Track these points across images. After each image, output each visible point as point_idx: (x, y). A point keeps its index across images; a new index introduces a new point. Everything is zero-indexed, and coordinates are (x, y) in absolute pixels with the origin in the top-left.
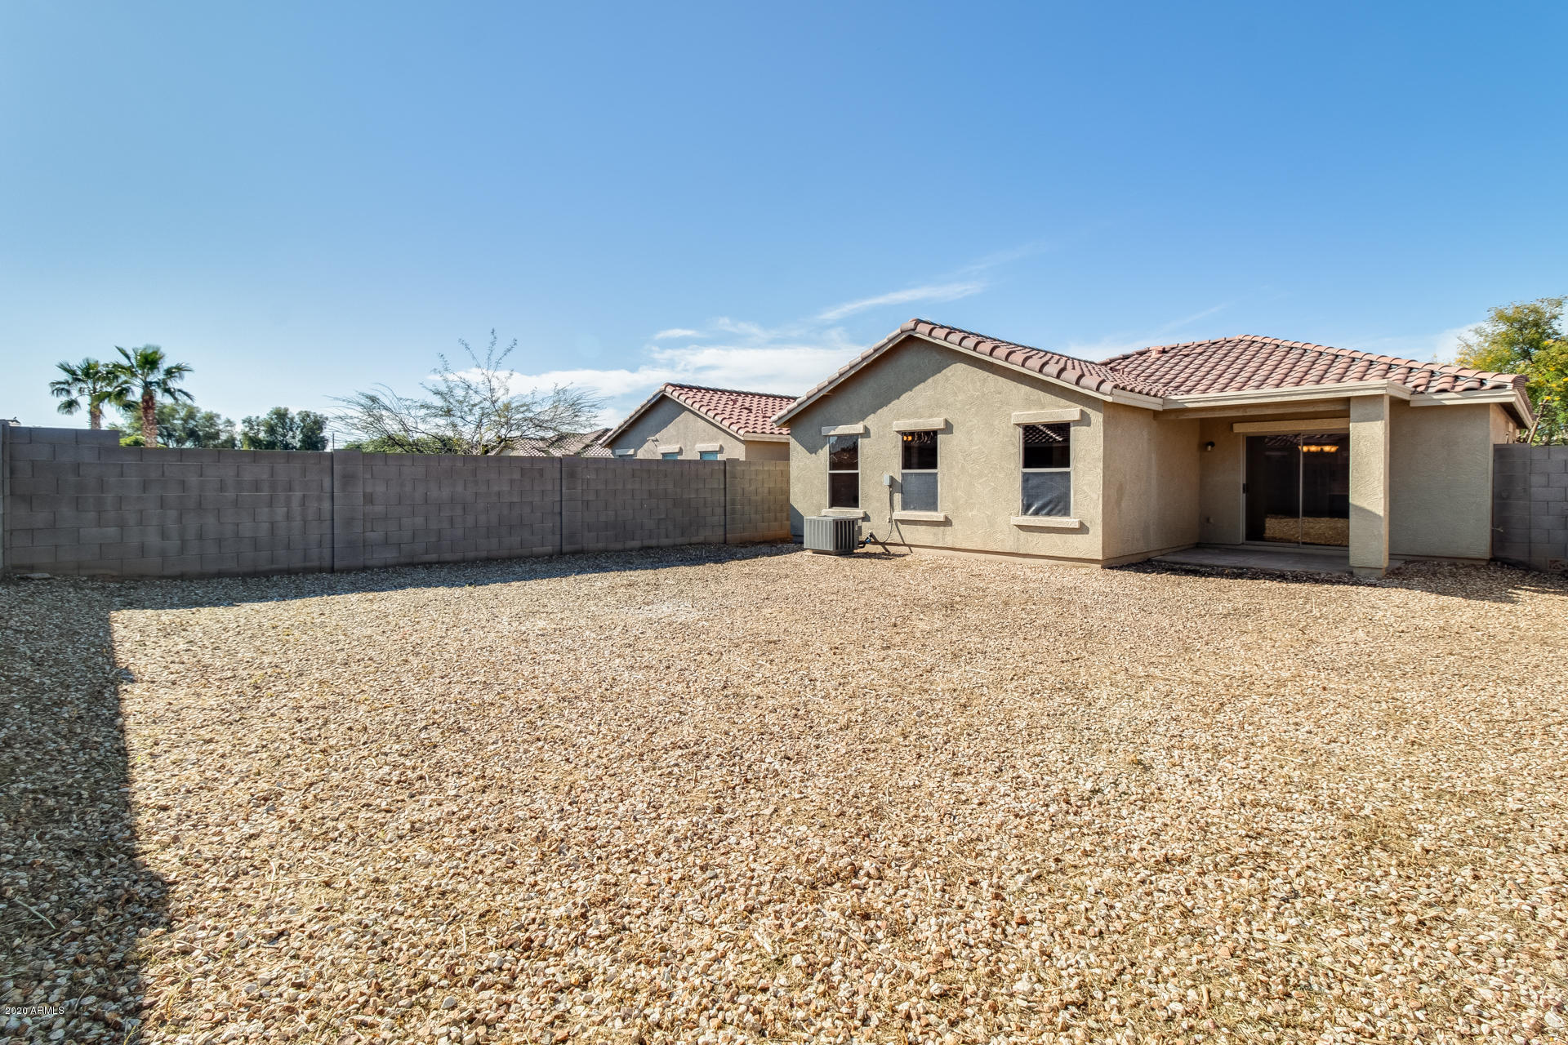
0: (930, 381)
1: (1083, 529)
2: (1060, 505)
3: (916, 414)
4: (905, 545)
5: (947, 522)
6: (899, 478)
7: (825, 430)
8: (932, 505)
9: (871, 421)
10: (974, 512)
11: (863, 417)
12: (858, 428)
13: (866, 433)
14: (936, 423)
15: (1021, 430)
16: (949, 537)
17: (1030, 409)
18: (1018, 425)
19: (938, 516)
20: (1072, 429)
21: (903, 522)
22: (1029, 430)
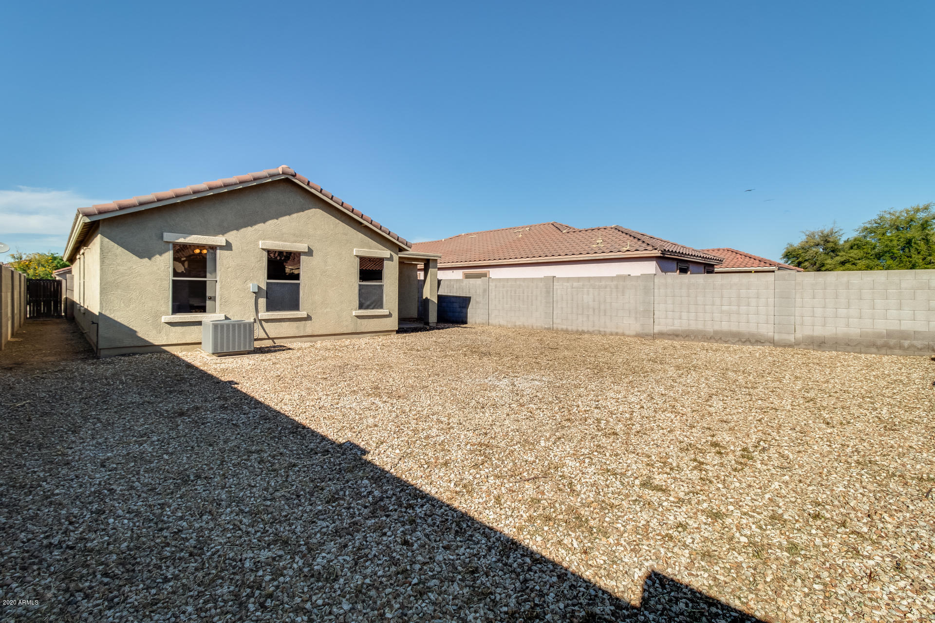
0: (295, 215)
1: (390, 315)
2: (378, 303)
3: (281, 238)
4: (269, 338)
5: (309, 318)
6: (264, 287)
7: (168, 237)
8: (295, 306)
9: (232, 236)
10: (328, 310)
11: (223, 230)
12: (219, 240)
13: (228, 246)
14: (302, 247)
15: (358, 260)
16: (309, 328)
17: (363, 248)
18: (357, 256)
19: (302, 314)
20: (385, 262)
21: (267, 321)
22: (363, 260)
